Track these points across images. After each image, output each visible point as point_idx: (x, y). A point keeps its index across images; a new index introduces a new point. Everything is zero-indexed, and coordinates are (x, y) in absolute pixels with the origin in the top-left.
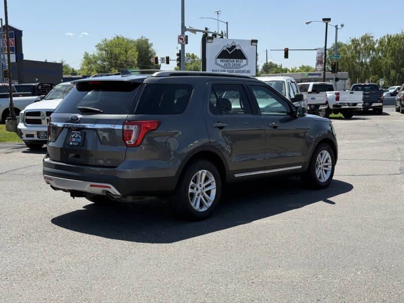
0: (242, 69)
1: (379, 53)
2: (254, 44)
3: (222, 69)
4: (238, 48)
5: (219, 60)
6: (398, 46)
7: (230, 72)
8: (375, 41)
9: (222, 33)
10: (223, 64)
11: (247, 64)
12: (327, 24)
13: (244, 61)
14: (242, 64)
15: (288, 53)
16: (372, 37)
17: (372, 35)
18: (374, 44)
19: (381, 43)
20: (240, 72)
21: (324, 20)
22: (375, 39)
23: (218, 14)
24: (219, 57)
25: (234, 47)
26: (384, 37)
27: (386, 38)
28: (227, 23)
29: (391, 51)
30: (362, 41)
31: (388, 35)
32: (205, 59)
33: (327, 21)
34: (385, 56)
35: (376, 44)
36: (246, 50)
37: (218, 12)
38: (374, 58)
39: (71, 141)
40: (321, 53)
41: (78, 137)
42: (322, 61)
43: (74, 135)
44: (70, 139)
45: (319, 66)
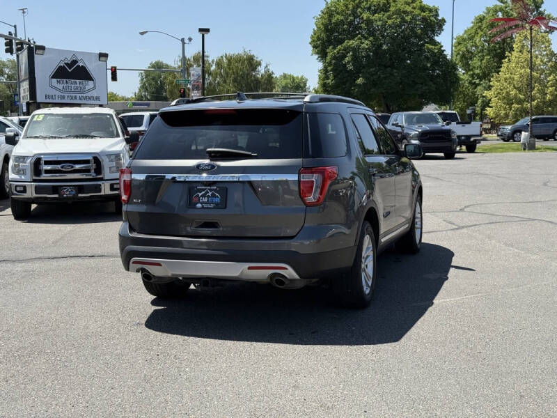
0: (89, 94)
1: (217, 77)
2: (102, 59)
3: (61, 94)
4: (81, 64)
5: (54, 81)
6: (241, 70)
7: (72, 98)
8: (210, 62)
9: (29, 41)
10: (60, 86)
11: (94, 88)
12: (203, 36)
13: (91, 83)
14: (88, 88)
15: (116, 74)
16: (206, 57)
18: (210, 65)
19: (219, 64)
20: (85, 98)
21: (201, 30)
22: (210, 60)
23: (24, 12)
24: (54, 77)
25: (75, 62)
26: (222, 57)
27: (224, 59)
28: (15, 27)
29: (233, 76)
30: (194, 62)
31: (226, 54)
32: (34, 78)
33: (203, 33)
34: (225, 82)
35: (212, 66)
36: (92, 66)
37: (23, 10)
39: (199, 202)
40: (197, 75)
41: (213, 195)
42: (198, 85)
43: (203, 192)
44: (196, 199)
45: (195, 92)
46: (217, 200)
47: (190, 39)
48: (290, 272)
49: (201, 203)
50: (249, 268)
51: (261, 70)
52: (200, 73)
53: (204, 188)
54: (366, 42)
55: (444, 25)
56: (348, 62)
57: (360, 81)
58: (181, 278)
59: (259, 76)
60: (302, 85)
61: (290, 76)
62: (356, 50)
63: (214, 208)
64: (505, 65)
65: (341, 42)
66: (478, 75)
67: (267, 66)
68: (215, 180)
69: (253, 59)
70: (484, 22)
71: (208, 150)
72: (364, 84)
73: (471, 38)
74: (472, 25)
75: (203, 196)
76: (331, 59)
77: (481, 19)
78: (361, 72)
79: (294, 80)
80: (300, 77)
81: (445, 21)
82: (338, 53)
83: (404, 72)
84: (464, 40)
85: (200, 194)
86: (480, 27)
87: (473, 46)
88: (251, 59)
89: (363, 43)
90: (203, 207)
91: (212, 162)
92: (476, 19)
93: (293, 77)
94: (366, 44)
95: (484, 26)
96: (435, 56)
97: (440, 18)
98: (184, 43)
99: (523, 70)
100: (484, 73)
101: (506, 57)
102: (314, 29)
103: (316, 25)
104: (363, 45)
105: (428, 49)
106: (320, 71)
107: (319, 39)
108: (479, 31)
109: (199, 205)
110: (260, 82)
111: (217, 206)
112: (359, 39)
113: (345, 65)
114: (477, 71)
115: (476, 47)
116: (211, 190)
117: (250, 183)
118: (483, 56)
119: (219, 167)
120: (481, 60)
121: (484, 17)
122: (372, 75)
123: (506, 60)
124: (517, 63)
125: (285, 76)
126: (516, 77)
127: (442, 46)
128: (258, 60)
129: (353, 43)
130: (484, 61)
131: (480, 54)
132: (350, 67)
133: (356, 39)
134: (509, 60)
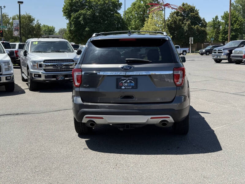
6: (25, 22)
12: (20, 5)
16: (8, 15)
17: (7, 14)
18: (9, 20)
22: (9, 17)
27: (16, 17)
35: (10, 20)
38: (10, 29)
39: (123, 86)
40: (17, 24)
41: (130, 82)
42: (17, 29)
43: (125, 81)
44: (121, 85)
45: (16, 32)
46: (133, 84)
47: (4, 7)
48: (170, 119)
49: (125, 86)
50: (151, 118)
51: (35, 23)
52: (18, 22)
53: (125, 78)
54: (89, 12)
55: (121, 5)
56: (81, 20)
57: (87, 29)
58: (111, 125)
59: (34, 25)
60: (53, 30)
61: (47, 26)
62: (84, 15)
63: (131, 88)
64: (146, 24)
65: (78, 11)
66: (134, 28)
67: (37, 21)
68: (132, 74)
69: (31, 18)
70: (136, 5)
71: (126, 59)
72: (89, 30)
73: (131, 12)
74: (131, 6)
75: (125, 82)
76: (74, 18)
77: (134, 4)
78: (87, 25)
79: (49, 28)
80: (51, 26)
81: (122, 4)
82: (76, 16)
83: (106, 26)
84: (128, 13)
85: (123, 82)
86: (134, 7)
87: (131, 15)
88: (29, 17)
89: (87, 12)
90: (125, 88)
91: (130, 65)
92: (132, 4)
93: (48, 27)
94: (89, 13)
95: (136, 7)
96: (119, 19)
97: (120, 2)
98: (1, 9)
99: (153, 27)
100: (136, 27)
101: (145, 21)
102: (64, 5)
103: (65, 3)
104: (88, 13)
105: (116, 16)
106: (67, 24)
107: (67, 9)
108: (134, 9)
109: (123, 87)
110: (34, 28)
111: (133, 88)
112: (86, 10)
113: (80, 21)
114: (133, 27)
115: (132, 16)
116: (129, 79)
117: (150, 75)
118: (136, 20)
119: (134, 67)
120: (135, 22)
121: (136, 3)
122: (92, 27)
123: (146, 22)
124: (151, 23)
125: (44, 26)
126: (151, 29)
127: (121, 15)
128: (33, 18)
129: (83, 12)
130: (136, 23)
131: (134, 19)
132: (82, 22)
133: (84, 10)
134: (147, 22)
